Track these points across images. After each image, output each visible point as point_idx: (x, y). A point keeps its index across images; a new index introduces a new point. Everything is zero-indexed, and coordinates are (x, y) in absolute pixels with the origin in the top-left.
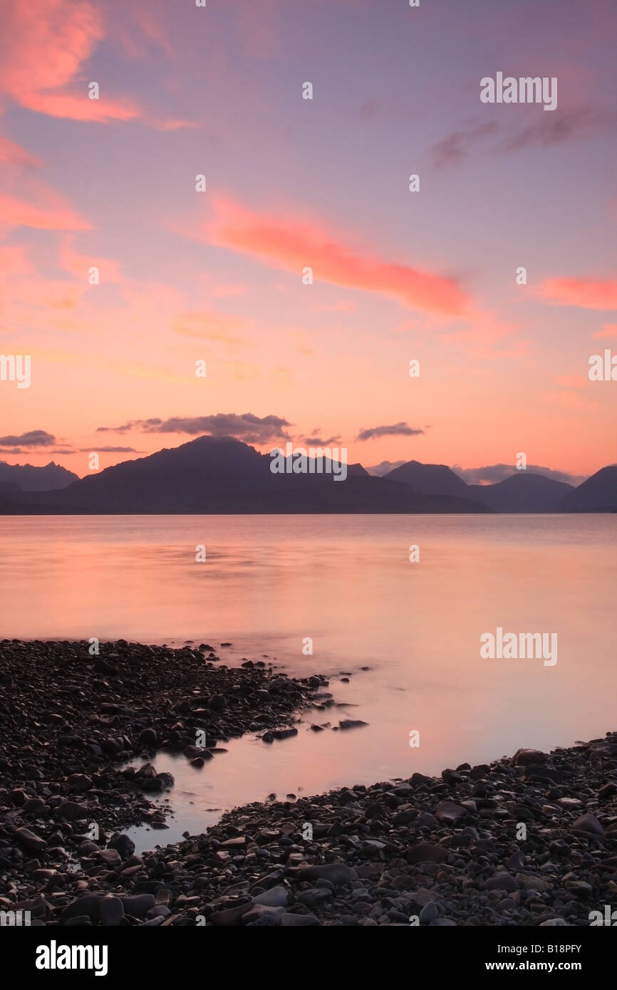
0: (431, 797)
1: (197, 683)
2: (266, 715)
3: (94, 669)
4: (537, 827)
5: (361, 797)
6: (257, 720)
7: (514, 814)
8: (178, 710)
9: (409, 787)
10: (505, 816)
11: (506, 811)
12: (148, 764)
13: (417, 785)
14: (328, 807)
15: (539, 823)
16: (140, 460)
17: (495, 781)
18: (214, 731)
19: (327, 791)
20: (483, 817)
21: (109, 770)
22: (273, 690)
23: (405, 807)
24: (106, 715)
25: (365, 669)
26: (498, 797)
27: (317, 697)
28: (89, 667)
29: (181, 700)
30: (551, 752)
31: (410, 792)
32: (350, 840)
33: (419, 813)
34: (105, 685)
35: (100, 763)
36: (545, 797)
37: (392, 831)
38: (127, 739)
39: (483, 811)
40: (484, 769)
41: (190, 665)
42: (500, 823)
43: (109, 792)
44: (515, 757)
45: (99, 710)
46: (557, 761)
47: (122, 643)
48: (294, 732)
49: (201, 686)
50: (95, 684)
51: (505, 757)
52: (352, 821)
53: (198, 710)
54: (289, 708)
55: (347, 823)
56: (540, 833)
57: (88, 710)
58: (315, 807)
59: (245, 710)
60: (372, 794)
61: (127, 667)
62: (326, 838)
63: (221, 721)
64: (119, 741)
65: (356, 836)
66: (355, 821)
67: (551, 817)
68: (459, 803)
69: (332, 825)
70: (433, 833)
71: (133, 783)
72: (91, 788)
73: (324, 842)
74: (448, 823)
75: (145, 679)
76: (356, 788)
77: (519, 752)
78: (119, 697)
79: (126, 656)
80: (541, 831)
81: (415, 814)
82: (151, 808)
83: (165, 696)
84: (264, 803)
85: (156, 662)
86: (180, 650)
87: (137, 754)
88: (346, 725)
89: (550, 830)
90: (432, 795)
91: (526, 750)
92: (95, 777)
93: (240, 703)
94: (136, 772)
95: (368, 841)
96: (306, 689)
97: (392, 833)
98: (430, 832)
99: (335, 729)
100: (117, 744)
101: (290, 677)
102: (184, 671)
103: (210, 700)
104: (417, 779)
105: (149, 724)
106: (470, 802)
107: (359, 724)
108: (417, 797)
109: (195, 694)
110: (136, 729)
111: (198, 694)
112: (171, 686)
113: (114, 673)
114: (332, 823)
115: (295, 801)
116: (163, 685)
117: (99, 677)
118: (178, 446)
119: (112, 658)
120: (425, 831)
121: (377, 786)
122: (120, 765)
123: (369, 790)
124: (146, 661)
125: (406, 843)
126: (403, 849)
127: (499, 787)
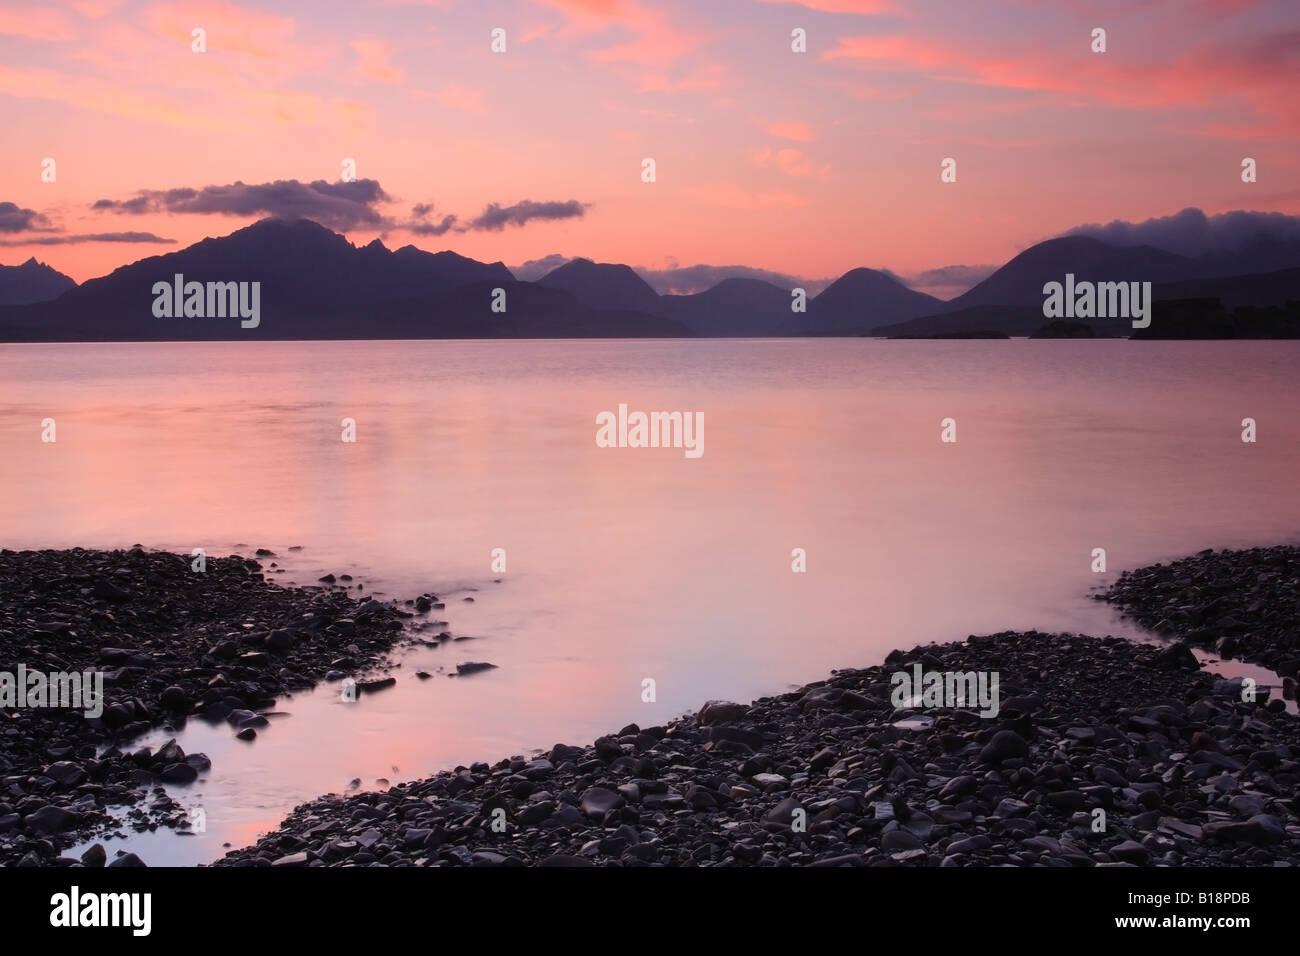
0: (577, 779)
1: (249, 613)
2: (350, 658)
3: (92, 594)
4: (721, 820)
5: (480, 782)
6: (336, 666)
7: (691, 800)
8: (220, 655)
9: (547, 764)
10: (679, 805)
11: (679, 797)
12: (173, 741)
13: (558, 762)
14: (431, 799)
15: (724, 812)
16: (169, 256)
17: (669, 752)
18: (273, 686)
19: (437, 773)
20: (648, 807)
21: (113, 752)
22: (363, 620)
23: (540, 797)
24: (109, 666)
25: (497, 581)
26: (671, 777)
27: (425, 627)
28: (85, 591)
29: (225, 639)
30: (754, 702)
31: (546, 772)
32: (454, 852)
33: (557, 806)
34: (109, 618)
35: (99, 742)
36: (737, 772)
37: (517, 835)
38: (141, 703)
39: (648, 798)
40: (657, 733)
41: (240, 583)
42: (670, 815)
43: (110, 787)
44: (702, 711)
45: (98, 660)
46: (759, 715)
47: (137, 551)
48: (391, 682)
49: (256, 616)
50: (96, 618)
51: (690, 711)
52: (460, 823)
53: (250, 654)
54: (386, 646)
55: (453, 827)
56: (724, 829)
57: (81, 659)
58: (413, 801)
59: (320, 650)
60: (495, 777)
61: (142, 589)
62: (420, 851)
63: (282, 670)
64: (127, 707)
65: (464, 847)
66: (466, 823)
67: (741, 804)
68: (614, 788)
69: (432, 831)
70: (574, 837)
71: (148, 772)
72: (85, 782)
73: (418, 857)
74: (597, 818)
75: (171, 607)
76: (476, 768)
77: (706, 705)
78: (131, 636)
79: (142, 573)
80: (726, 826)
81: (551, 807)
82: (175, 809)
83: (200, 633)
84: (343, 794)
85: (189, 580)
86: (226, 559)
87: (156, 724)
88: (467, 670)
89: (736, 824)
90: (578, 777)
91: (717, 702)
92: (90, 766)
93: (312, 640)
94: (152, 754)
95: (480, 854)
96: (411, 616)
97: (516, 838)
98: (570, 834)
99: (451, 675)
100: (124, 710)
101: (388, 599)
102: (232, 593)
103: (268, 638)
104: (561, 753)
105: (174, 678)
106: (629, 787)
107: (485, 667)
108: (557, 780)
109: (245, 628)
110: (155, 687)
111: (252, 629)
112: (210, 617)
113: (124, 599)
114: (431, 828)
115: (387, 790)
116: (197, 616)
117: (98, 606)
118: (229, 234)
119: (120, 576)
120: (563, 833)
121: (505, 764)
122: (129, 743)
123: (494, 770)
124: (174, 578)
125: (535, 854)
126: (530, 863)
127: (675, 760)
